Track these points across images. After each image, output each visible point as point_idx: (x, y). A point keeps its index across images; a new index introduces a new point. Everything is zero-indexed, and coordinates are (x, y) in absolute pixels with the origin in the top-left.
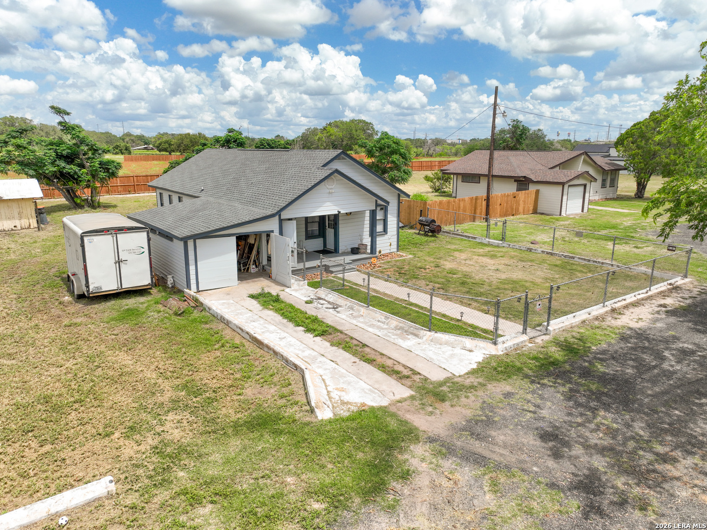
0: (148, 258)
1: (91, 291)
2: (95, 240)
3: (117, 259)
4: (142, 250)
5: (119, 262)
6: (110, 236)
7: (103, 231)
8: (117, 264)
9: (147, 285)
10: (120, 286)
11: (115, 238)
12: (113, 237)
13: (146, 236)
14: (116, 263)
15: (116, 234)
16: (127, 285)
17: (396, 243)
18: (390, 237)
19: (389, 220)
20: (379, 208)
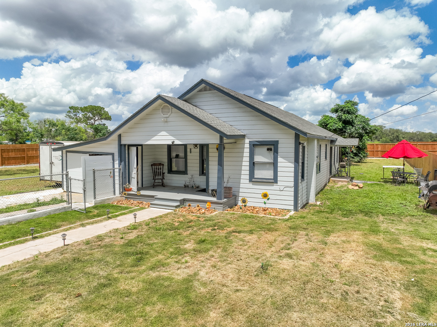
1: (41, 178)
2: (43, 148)
3: (51, 161)
4: (61, 158)
7: (46, 143)
8: (51, 165)
10: (51, 178)
11: (50, 148)
15: (51, 145)
17: (292, 198)
18: (282, 188)
19: (279, 164)
20: (265, 148)
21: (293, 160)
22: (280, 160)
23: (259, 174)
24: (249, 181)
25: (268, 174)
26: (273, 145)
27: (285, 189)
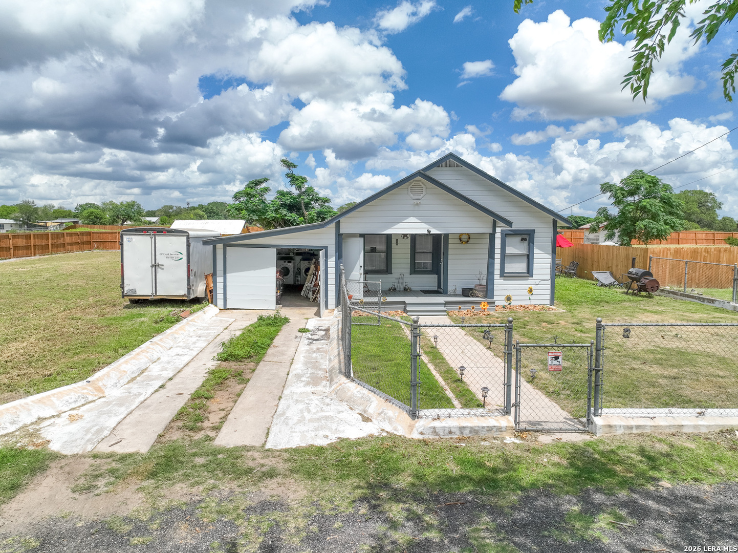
0: (186, 265)
1: (125, 292)
2: (134, 240)
3: (153, 263)
4: (181, 256)
5: (155, 266)
6: (148, 237)
7: (142, 231)
8: (154, 268)
9: (183, 296)
10: (154, 292)
11: (153, 239)
12: (152, 238)
13: (186, 241)
14: (152, 267)
15: (155, 235)
16: (162, 292)
17: (549, 292)
18: (537, 282)
19: (535, 256)
20: (519, 238)
21: (550, 250)
22: (536, 251)
23: (510, 268)
24: (500, 277)
25: (521, 267)
26: (529, 234)
27: (541, 283)
